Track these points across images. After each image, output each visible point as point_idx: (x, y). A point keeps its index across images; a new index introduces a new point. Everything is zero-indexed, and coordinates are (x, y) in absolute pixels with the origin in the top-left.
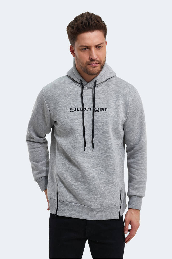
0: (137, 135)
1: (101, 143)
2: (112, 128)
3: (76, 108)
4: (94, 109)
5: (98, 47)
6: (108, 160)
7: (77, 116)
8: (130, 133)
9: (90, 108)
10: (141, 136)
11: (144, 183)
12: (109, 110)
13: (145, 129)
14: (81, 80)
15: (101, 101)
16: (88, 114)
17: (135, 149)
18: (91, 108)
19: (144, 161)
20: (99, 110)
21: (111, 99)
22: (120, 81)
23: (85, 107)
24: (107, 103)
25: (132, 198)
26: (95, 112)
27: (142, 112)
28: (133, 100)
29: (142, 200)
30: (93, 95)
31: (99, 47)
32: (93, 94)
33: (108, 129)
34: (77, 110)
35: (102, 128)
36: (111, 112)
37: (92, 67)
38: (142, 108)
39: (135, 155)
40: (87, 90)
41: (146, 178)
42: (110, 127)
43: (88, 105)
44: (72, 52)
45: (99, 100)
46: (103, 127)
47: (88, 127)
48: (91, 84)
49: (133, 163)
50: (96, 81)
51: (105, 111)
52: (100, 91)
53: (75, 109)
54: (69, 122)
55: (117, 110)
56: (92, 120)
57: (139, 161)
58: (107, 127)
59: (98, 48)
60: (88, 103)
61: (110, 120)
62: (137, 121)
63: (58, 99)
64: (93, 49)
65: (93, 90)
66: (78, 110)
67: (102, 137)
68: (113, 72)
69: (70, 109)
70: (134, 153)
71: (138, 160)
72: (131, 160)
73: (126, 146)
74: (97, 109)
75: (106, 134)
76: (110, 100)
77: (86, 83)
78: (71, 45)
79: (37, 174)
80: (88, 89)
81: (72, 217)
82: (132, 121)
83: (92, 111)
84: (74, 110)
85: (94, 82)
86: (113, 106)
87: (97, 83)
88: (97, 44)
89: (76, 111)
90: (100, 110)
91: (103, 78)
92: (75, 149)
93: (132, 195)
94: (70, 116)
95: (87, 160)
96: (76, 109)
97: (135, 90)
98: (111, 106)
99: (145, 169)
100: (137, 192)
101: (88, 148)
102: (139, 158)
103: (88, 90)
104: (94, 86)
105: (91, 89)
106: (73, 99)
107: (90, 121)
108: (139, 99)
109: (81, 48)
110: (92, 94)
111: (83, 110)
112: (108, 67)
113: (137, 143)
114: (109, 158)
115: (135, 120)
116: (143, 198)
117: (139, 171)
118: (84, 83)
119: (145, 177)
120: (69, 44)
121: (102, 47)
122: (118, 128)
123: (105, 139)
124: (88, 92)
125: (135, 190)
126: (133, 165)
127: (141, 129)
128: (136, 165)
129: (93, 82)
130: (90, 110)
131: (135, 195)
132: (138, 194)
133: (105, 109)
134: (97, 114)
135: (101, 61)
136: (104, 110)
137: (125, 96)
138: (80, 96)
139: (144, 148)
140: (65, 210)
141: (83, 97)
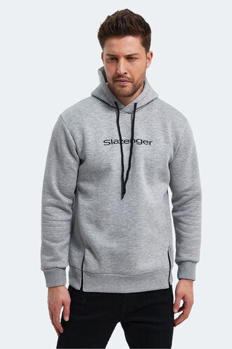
3: (112, 140)
11: (198, 243)
12: (155, 143)
15: (144, 131)
16: (126, 147)
19: (199, 214)
24: (152, 133)
28: (185, 131)
31: (132, 58)
34: (114, 143)
36: (158, 146)
37: (120, 86)
40: (124, 115)
45: (141, 129)
49: (184, 216)
51: (150, 144)
52: (141, 118)
57: (192, 213)
61: (157, 157)
65: (132, 116)
69: (104, 142)
74: (139, 141)
76: (156, 130)
77: (122, 106)
79: (46, 260)
82: (181, 160)
84: (110, 143)
85: (134, 105)
86: (160, 139)
88: (128, 54)
89: (112, 144)
90: (143, 143)
91: (145, 100)
94: (104, 151)
98: (158, 138)
99: (199, 225)
104: (133, 110)
105: (130, 115)
115: (185, 160)
117: (193, 227)
119: (199, 236)
129: (132, 104)
133: (150, 142)
134: (140, 148)
137: (174, 126)
138: (116, 124)
139: (198, 196)
140: (94, 284)
141: (120, 125)
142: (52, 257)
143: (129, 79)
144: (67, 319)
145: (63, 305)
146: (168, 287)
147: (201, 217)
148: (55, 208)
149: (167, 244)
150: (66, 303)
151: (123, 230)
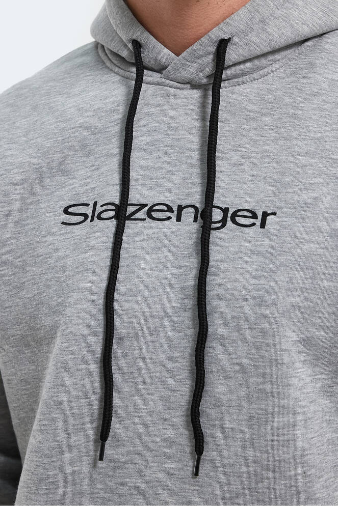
3: (95, 204)
7: (91, 248)
9: (175, 208)
14: (134, 42)
15: (247, 166)
18: (181, 208)
21: (307, 154)
23: (149, 196)
24: (283, 174)
30: (204, 126)
32: (203, 119)
33: (268, 345)
34: (99, 218)
35: (234, 335)
36: (299, 232)
40: (169, 95)
43: (169, 190)
45: (235, 157)
46: (238, 329)
50: (222, 45)
51: (263, 225)
52: (250, 107)
53: (90, 213)
54: (48, 287)
60: (169, 174)
63: (9, 152)
65: (205, 96)
66: (103, 216)
67: (232, 392)
69: (66, 211)
74: (218, 215)
76: (303, 160)
80: (179, 92)
84: (86, 216)
85: (213, 49)
86: (316, 198)
89: (92, 220)
90: (229, 223)
92: (71, 455)
94: (57, 250)
96: (98, 206)
98: (306, 197)
101: (150, 454)
103: (176, 96)
104: (209, 70)
105: (196, 94)
106: (88, 155)
107: (166, 286)
110: (196, 124)
124: (173, 113)
130: (179, 219)
133: (265, 215)
136: (258, 222)
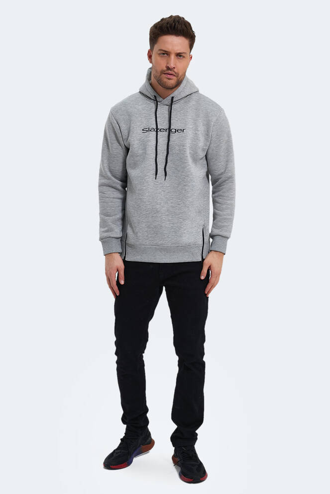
0: (223, 163)
1: (177, 170)
2: (190, 153)
3: (149, 128)
4: (170, 130)
5: (179, 55)
6: (185, 190)
7: (150, 137)
8: (213, 160)
9: (165, 129)
10: (227, 165)
11: (230, 221)
12: (188, 131)
13: (233, 155)
14: (155, 96)
15: (179, 121)
16: (163, 136)
17: (220, 180)
19: (232, 195)
20: (176, 132)
22: (202, 98)
23: (159, 127)
24: (186, 122)
25: (215, 238)
26: (171, 134)
27: (229, 136)
28: (217, 120)
29: (226, 242)
31: (181, 56)
32: (169, 112)
33: (185, 154)
35: (179, 153)
36: (189, 133)
37: (167, 78)
38: (229, 131)
39: (221, 187)
41: (234, 216)
42: (188, 152)
43: (164, 126)
44: (150, 57)
45: (176, 119)
47: (162, 151)
48: (168, 100)
49: (218, 196)
50: (173, 98)
51: (183, 132)
52: (178, 109)
54: (141, 145)
55: (197, 132)
56: (167, 144)
58: (185, 151)
59: (178, 57)
60: (163, 123)
61: (188, 143)
62: (224, 146)
64: (173, 57)
65: (169, 107)
66: (151, 131)
68: (194, 87)
69: (143, 130)
70: (220, 185)
71: (224, 192)
72: (216, 194)
73: (210, 176)
74: (173, 130)
75: (182, 160)
76: (190, 120)
77: (161, 99)
78: (150, 49)
79: (103, 232)
81: (143, 261)
83: (167, 133)
84: (147, 131)
85: (171, 98)
86: (192, 127)
87: (174, 100)
88: (178, 52)
89: (149, 131)
91: (182, 94)
93: (215, 234)
94: (142, 138)
95: (161, 190)
97: (220, 110)
100: (221, 231)
102: (224, 190)
103: (163, 107)
104: (170, 102)
105: (167, 107)
106: (146, 119)
107: (164, 144)
108: (226, 120)
109: (159, 52)
111: (157, 132)
112: (188, 81)
113: (222, 173)
114: (187, 188)
115: (219, 145)
116: (229, 240)
117: (224, 206)
118: (159, 99)
119: (232, 214)
120: (149, 47)
121: (184, 57)
122: (197, 153)
123: (182, 166)
124: (163, 111)
125: (219, 229)
126: (217, 199)
127: (227, 156)
128: (220, 199)
129: (169, 98)
130: (166, 131)
131: (218, 234)
132: (221, 233)
133: (183, 130)
134: (174, 137)
135: (178, 74)
138: (154, 114)
139: (231, 178)
140: (134, 254)
141: (157, 116)
142: (106, 229)
143: (176, 73)
144: (122, 282)
145: (118, 271)
146: (200, 260)
147: (234, 198)
148: (108, 187)
149: (202, 223)
150: (120, 269)
151: (158, 206)
